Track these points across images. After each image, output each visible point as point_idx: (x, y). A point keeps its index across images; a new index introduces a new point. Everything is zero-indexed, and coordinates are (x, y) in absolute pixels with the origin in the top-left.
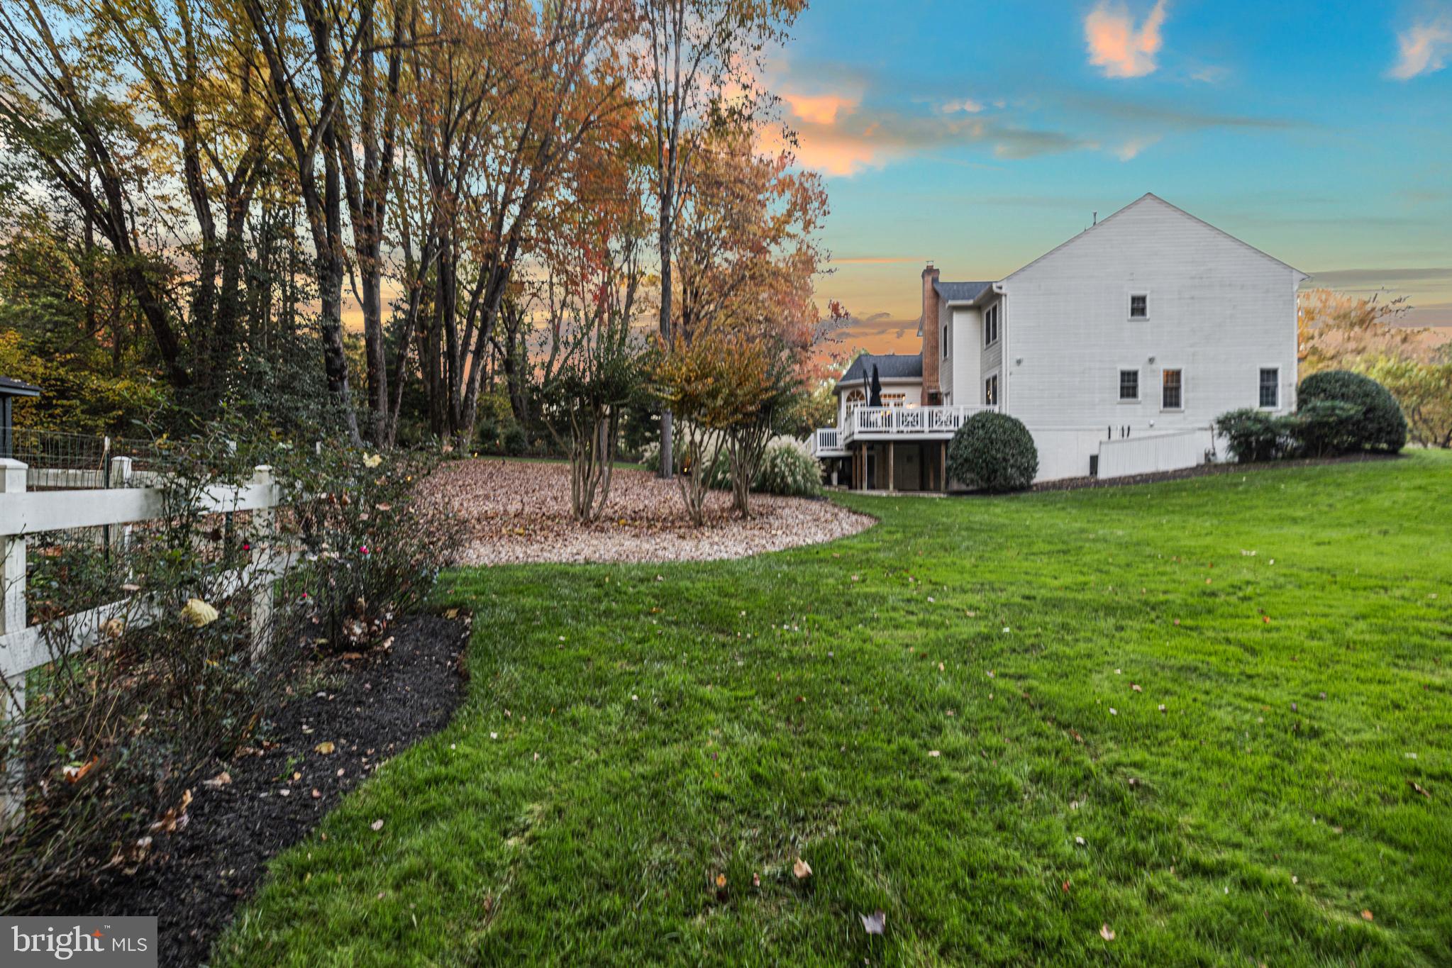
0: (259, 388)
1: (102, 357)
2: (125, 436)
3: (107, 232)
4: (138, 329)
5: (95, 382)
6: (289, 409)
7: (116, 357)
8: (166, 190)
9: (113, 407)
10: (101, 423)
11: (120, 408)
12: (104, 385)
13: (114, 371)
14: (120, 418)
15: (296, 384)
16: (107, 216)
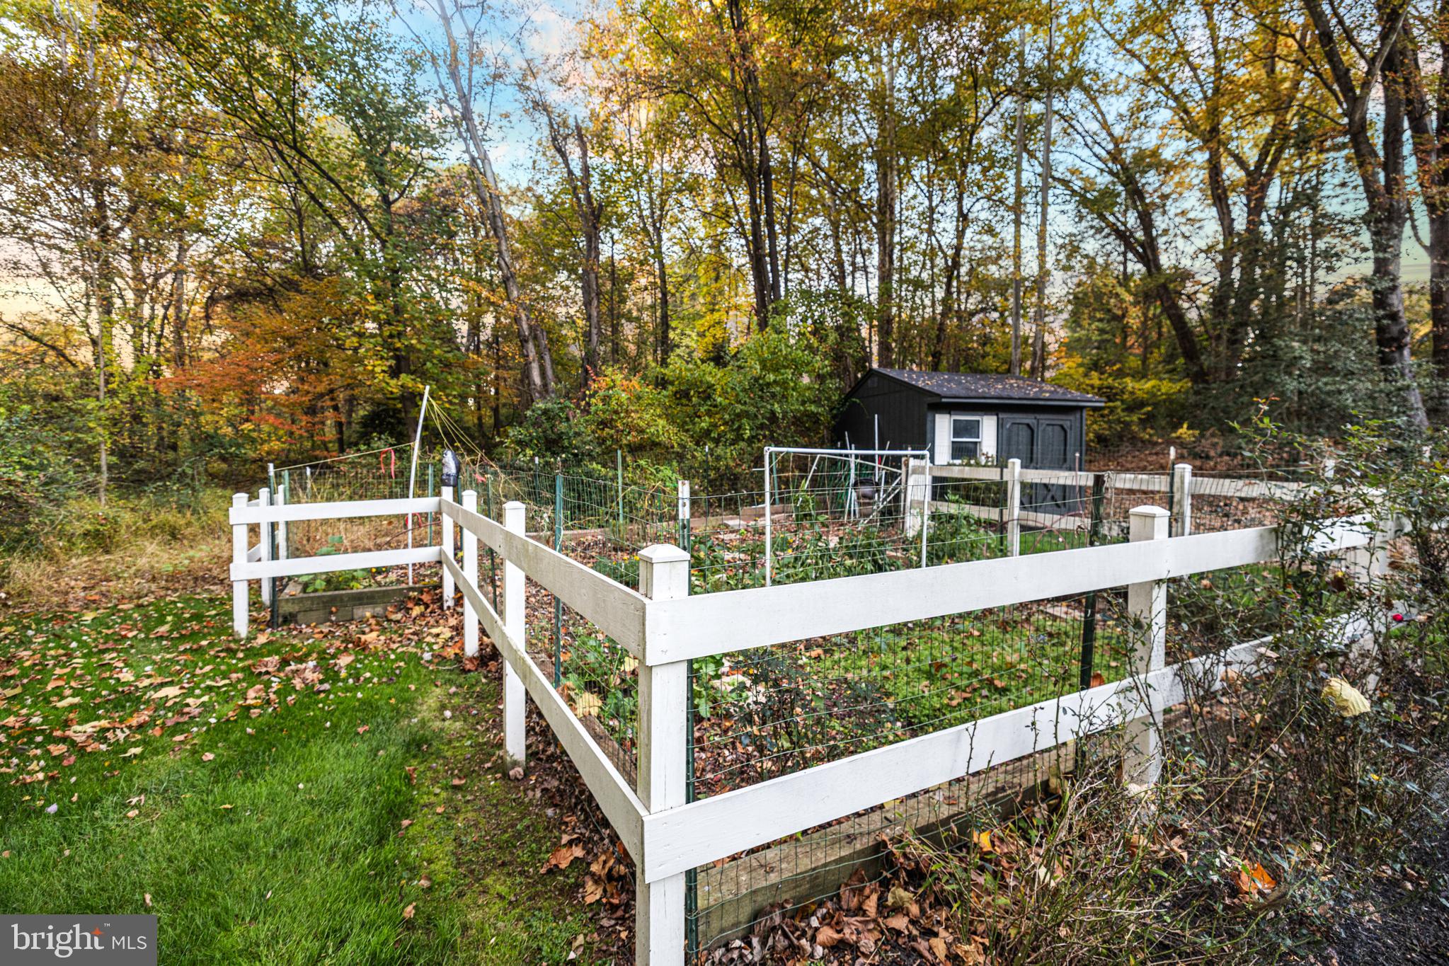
0: (1290, 374)
1: (1134, 362)
2: (1152, 428)
3: (1142, 258)
4: (1160, 334)
5: (1129, 383)
6: (1328, 393)
7: (1144, 360)
8: (1186, 205)
9: (1142, 404)
10: (1135, 418)
11: (1148, 405)
12: (1137, 386)
13: (1141, 374)
14: (1147, 413)
15: (1339, 365)
16: (1142, 245)
